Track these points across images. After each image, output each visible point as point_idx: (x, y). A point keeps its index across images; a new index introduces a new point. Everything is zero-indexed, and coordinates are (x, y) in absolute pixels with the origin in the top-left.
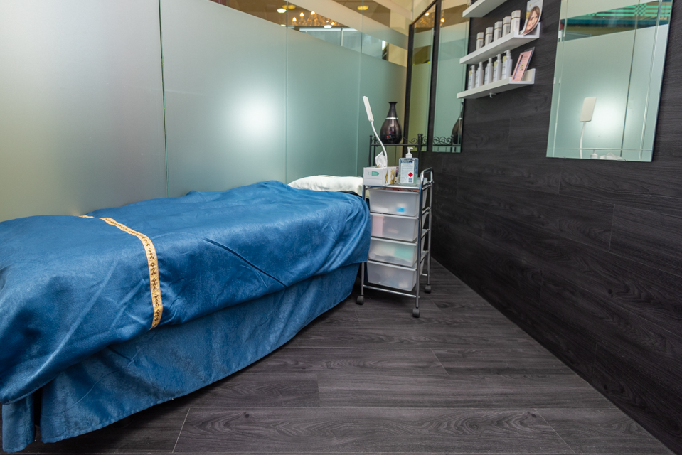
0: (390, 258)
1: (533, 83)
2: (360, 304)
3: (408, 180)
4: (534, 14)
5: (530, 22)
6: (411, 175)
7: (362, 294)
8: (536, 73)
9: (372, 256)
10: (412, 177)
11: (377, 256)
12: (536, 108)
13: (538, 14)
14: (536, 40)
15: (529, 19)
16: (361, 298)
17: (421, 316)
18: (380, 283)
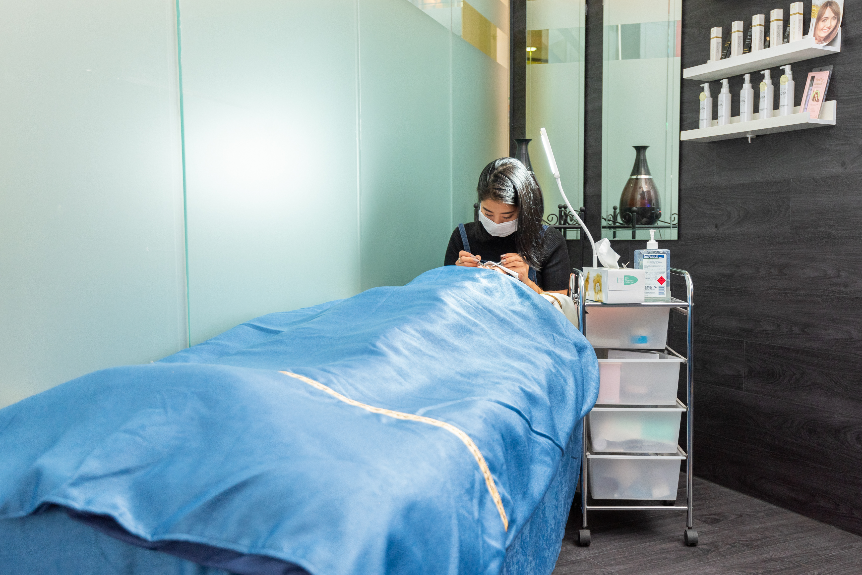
0: (633, 443)
1: (834, 123)
2: (585, 544)
3: (657, 290)
4: (828, 13)
5: (821, 24)
6: (661, 280)
7: (585, 524)
8: (838, 108)
9: (598, 445)
10: (665, 284)
11: (610, 443)
12: (843, 164)
13: (837, 14)
14: (835, 55)
15: (819, 19)
16: (585, 534)
17: (699, 541)
18: (616, 496)
